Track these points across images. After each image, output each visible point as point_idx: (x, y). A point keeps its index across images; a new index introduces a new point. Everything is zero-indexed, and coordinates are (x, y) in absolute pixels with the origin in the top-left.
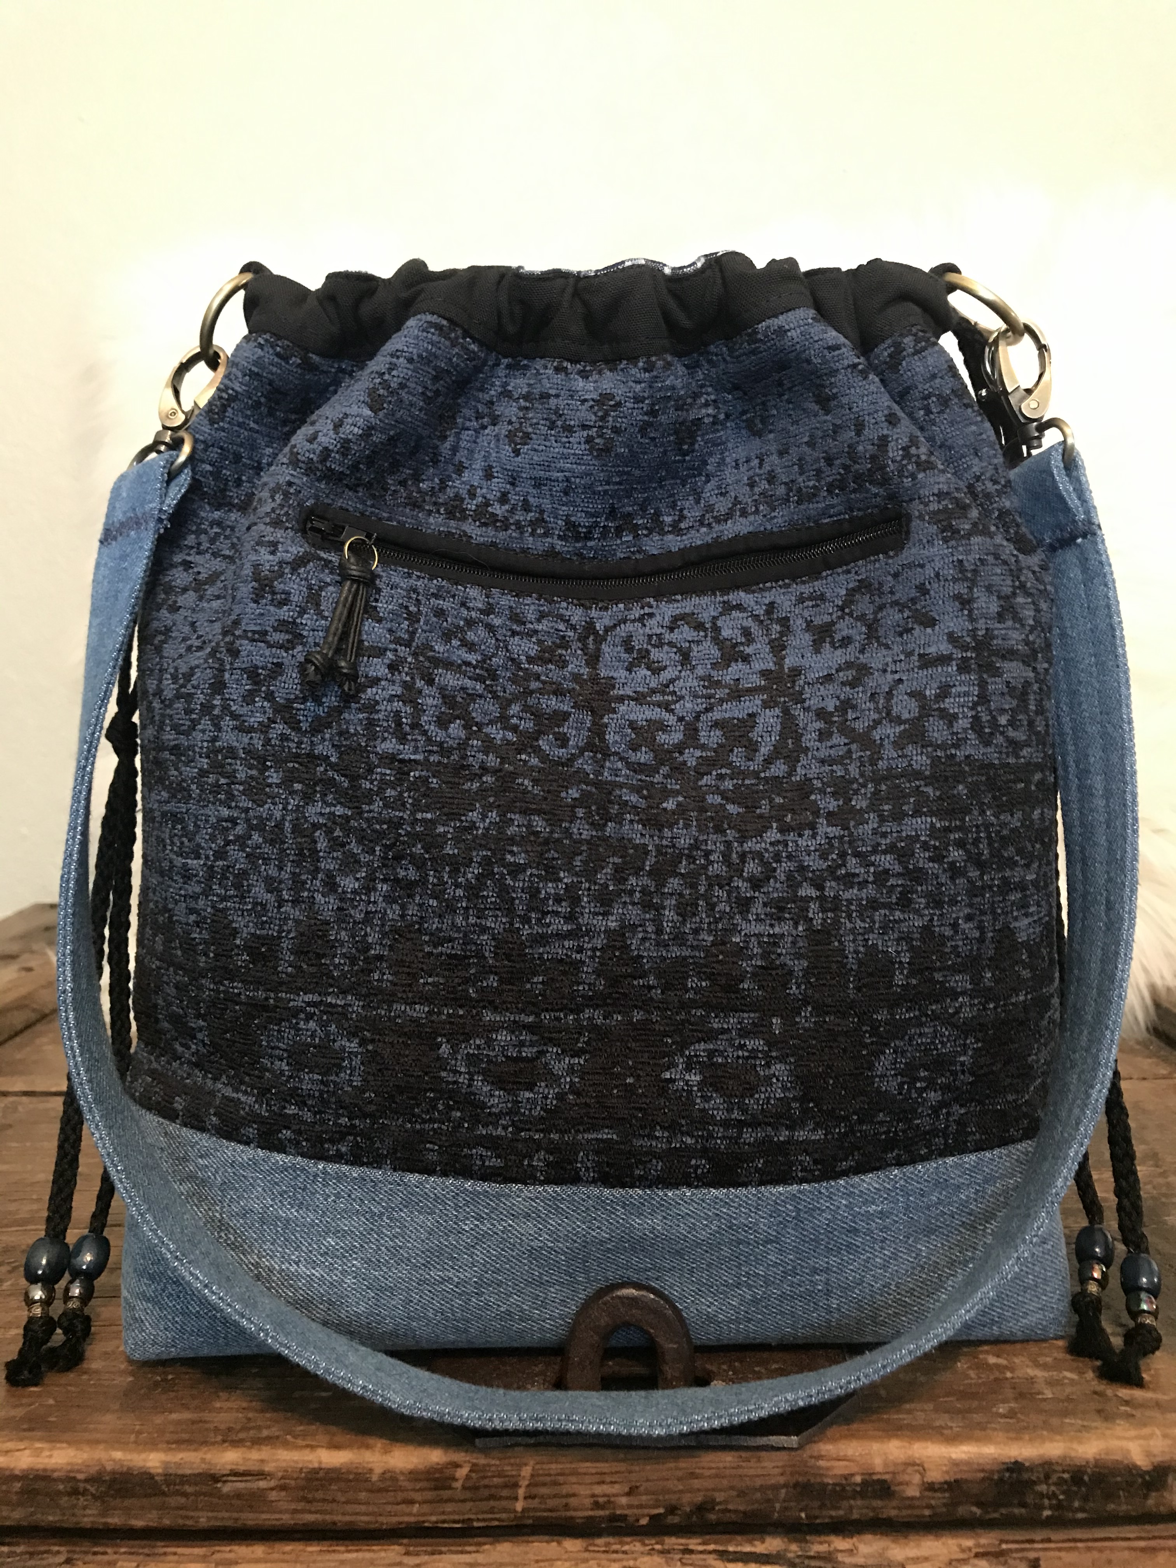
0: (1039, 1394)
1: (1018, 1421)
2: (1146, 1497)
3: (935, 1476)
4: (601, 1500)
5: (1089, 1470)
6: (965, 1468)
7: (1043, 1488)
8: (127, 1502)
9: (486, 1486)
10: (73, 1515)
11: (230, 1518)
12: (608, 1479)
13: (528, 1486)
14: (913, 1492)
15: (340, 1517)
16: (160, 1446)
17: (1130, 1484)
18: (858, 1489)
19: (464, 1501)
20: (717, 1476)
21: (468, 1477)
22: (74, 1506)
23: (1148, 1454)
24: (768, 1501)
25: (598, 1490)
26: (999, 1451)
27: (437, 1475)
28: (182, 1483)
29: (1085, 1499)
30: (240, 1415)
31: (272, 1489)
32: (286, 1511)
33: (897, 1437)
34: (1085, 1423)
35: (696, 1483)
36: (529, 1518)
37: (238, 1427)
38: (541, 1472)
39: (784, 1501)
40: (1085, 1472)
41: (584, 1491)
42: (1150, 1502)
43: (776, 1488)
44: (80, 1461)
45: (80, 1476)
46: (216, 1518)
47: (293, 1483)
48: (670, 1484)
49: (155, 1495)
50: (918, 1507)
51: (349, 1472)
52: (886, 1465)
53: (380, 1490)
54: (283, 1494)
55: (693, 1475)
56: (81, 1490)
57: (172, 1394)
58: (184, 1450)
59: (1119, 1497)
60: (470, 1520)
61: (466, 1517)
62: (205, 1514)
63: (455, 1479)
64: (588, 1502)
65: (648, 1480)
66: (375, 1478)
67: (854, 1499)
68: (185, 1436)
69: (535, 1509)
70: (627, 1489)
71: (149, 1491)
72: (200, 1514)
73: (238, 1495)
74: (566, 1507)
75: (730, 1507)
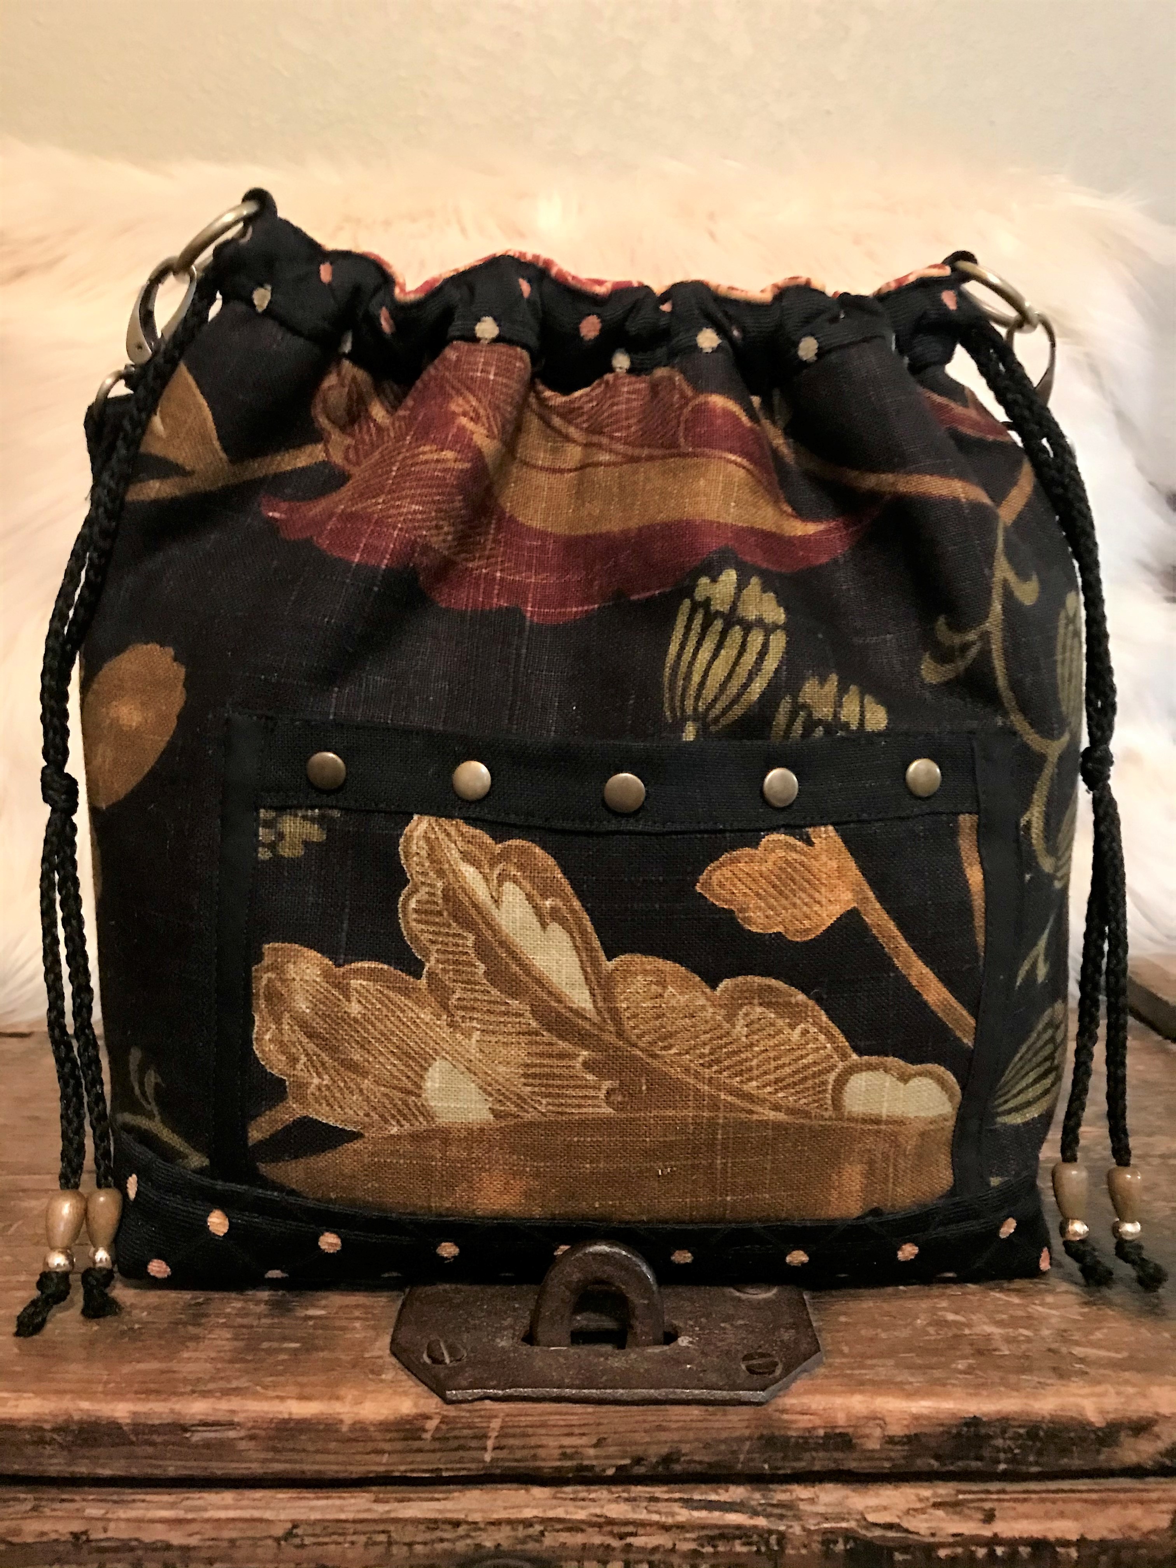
0: (995, 1350)
1: (977, 1376)
2: (1098, 1452)
3: (896, 1430)
4: (569, 1451)
5: (1044, 1426)
6: (925, 1422)
7: (999, 1442)
8: (94, 1452)
9: (456, 1438)
10: (40, 1464)
11: (197, 1467)
12: (577, 1431)
13: (497, 1437)
14: (873, 1444)
15: (309, 1467)
16: (128, 1396)
17: (1083, 1440)
18: (821, 1441)
19: (434, 1451)
20: (683, 1428)
21: (437, 1428)
22: (41, 1455)
23: (1102, 1412)
24: (733, 1452)
25: (567, 1441)
26: (959, 1406)
27: (408, 1427)
28: (151, 1433)
29: (1040, 1453)
30: (208, 1365)
31: (242, 1439)
32: (256, 1460)
33: (861, 1392)
34: (1042, 1380)
35: (663, 1436)
36: (498, 1467)
37: (207, 1377)
38: (510, 1424)
39: (748, 1452)
40: (1042, 1428)
41: (552, 1442)
42: (1102, 1457)
43: (741, 1440)
44: (47, 1411)
45: (47, 1426)
46: (185, 1468)
47: (262, 1433)
48: (637, 1437)
49: (124, 1444)
50: (877, 1459)
51: (319, 1423)
52: (849, 1419)
53: (350, 1440)
54: (253, 1443)
55: (660, 1428)
56: (48, 1439)
57: (140, 1344)
58: (153, 1401)
59: (1072, 1452)
60: (441, 1470)
61: (435, 1467)
62: (172, 1462)
63: (425, 1431)
64: (557, 1452)
65: (615, 1433)
66: (345, 1429)
67: (816, 1450)
68: (152, 1386)
69: (502, 1459)
70: (594, 1441)
71: (117, 1441)
72: (168, 1463)
73: (207, 1445)
74: (535, 1457)
75: (697, 1458)
